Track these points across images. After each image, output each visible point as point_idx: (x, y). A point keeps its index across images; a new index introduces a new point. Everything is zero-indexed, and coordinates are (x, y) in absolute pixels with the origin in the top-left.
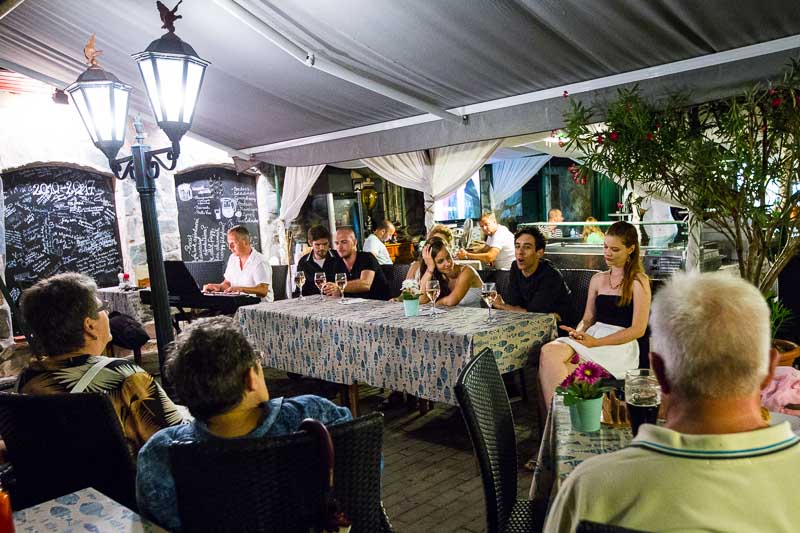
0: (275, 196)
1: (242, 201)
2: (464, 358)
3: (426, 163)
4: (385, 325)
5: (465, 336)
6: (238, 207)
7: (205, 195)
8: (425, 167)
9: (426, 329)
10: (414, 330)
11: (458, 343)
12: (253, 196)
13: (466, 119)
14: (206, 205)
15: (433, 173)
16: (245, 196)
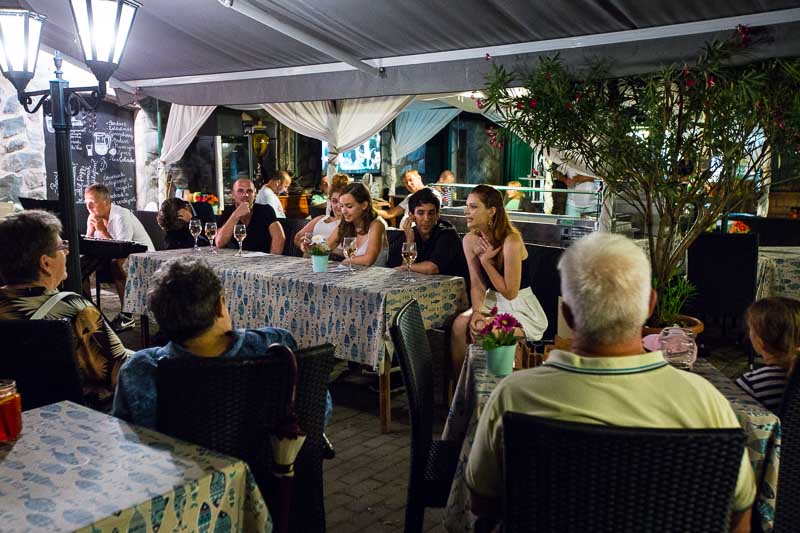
0: (155, 135)
1: (118, 138)
2: (376, 315)
3: (332, 112)
4: (294, 280)
5: (379, 294)
6: (113, 145)
8: (331, 115)
9: (338, 285)
10: (325, 286)
11: (371, 300)
12: (128, 133)
13: (383, 71)
14: (76, 139)
15: (338, 124)
16: (121, 132)
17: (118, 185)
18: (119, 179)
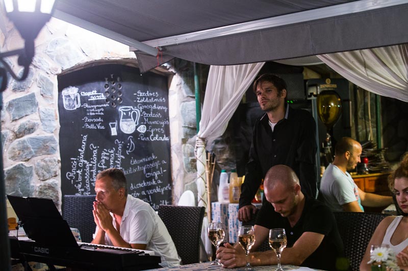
0: (193, 103)
1: (148, 111)
6: (142, 121)
7: (98, 102)
14: (97, 117)
16: (152, 104)
17: (148, 171)
18: (151, 162)
